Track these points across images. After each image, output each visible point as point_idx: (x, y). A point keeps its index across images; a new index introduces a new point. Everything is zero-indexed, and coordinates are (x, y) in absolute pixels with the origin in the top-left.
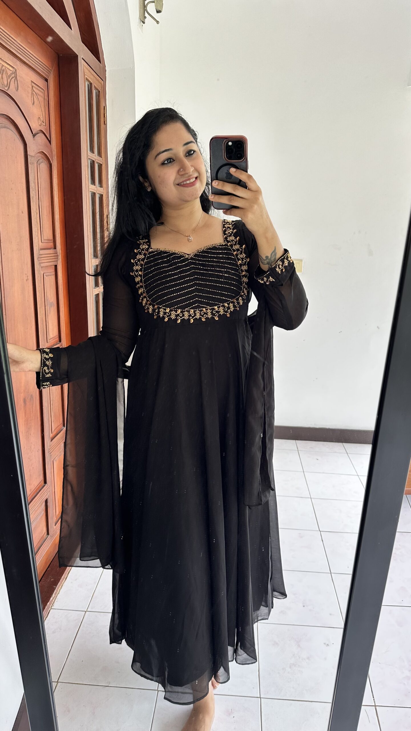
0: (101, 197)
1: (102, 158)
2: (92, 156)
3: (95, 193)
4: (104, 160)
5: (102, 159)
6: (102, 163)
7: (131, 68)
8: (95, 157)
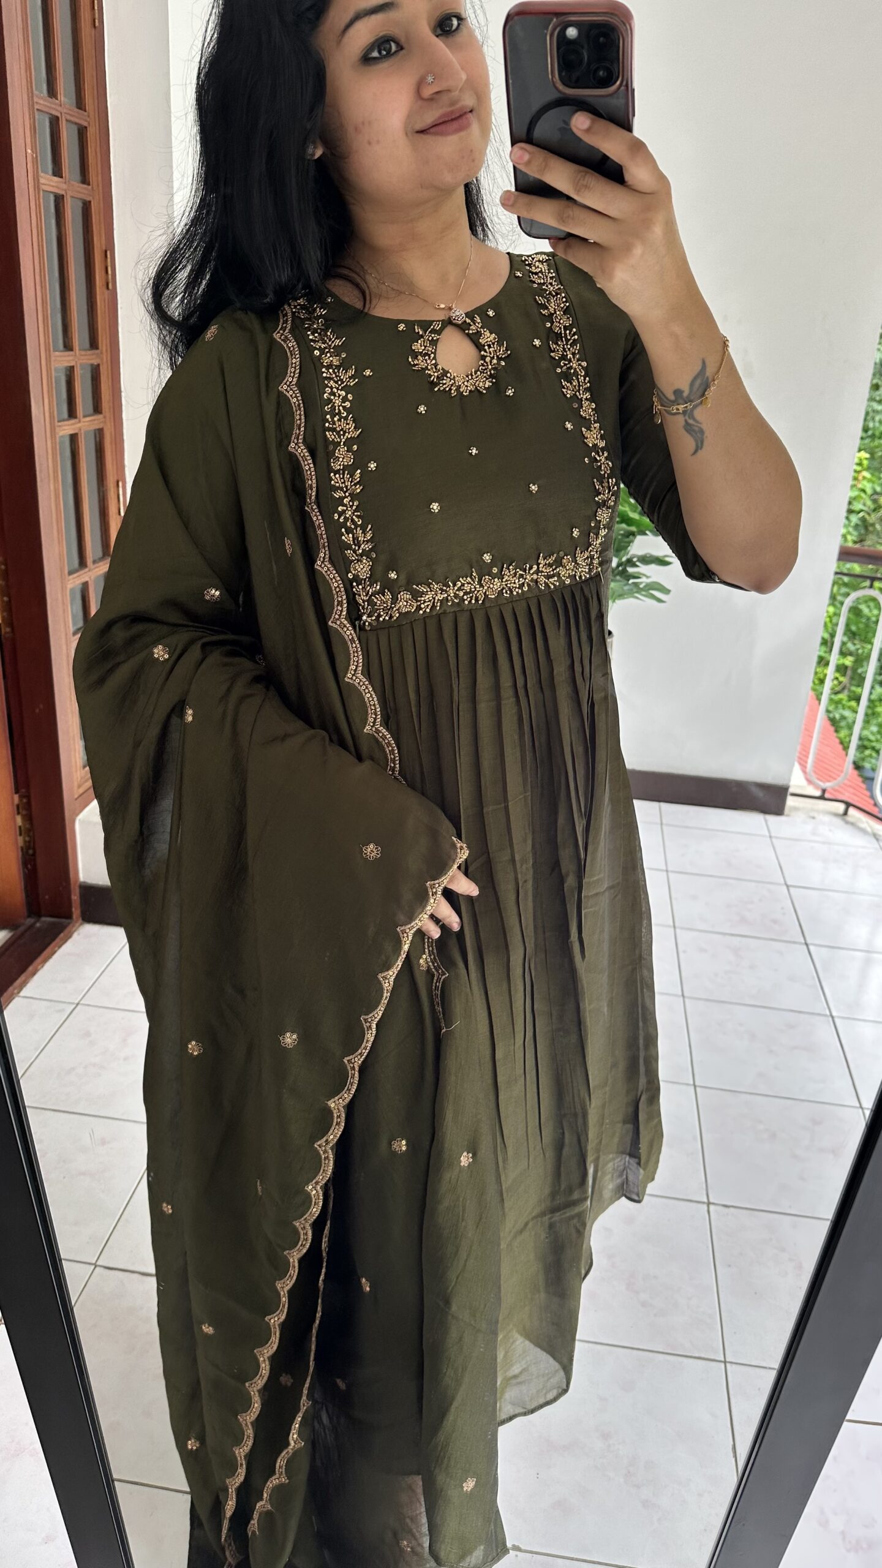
0: (86, 207)
1: (85, 111)
2: (49, 105)
3: (63, 195)
4: (91, 116)
5: (86, 114)
6: (85, 124)
8: (59, 108)
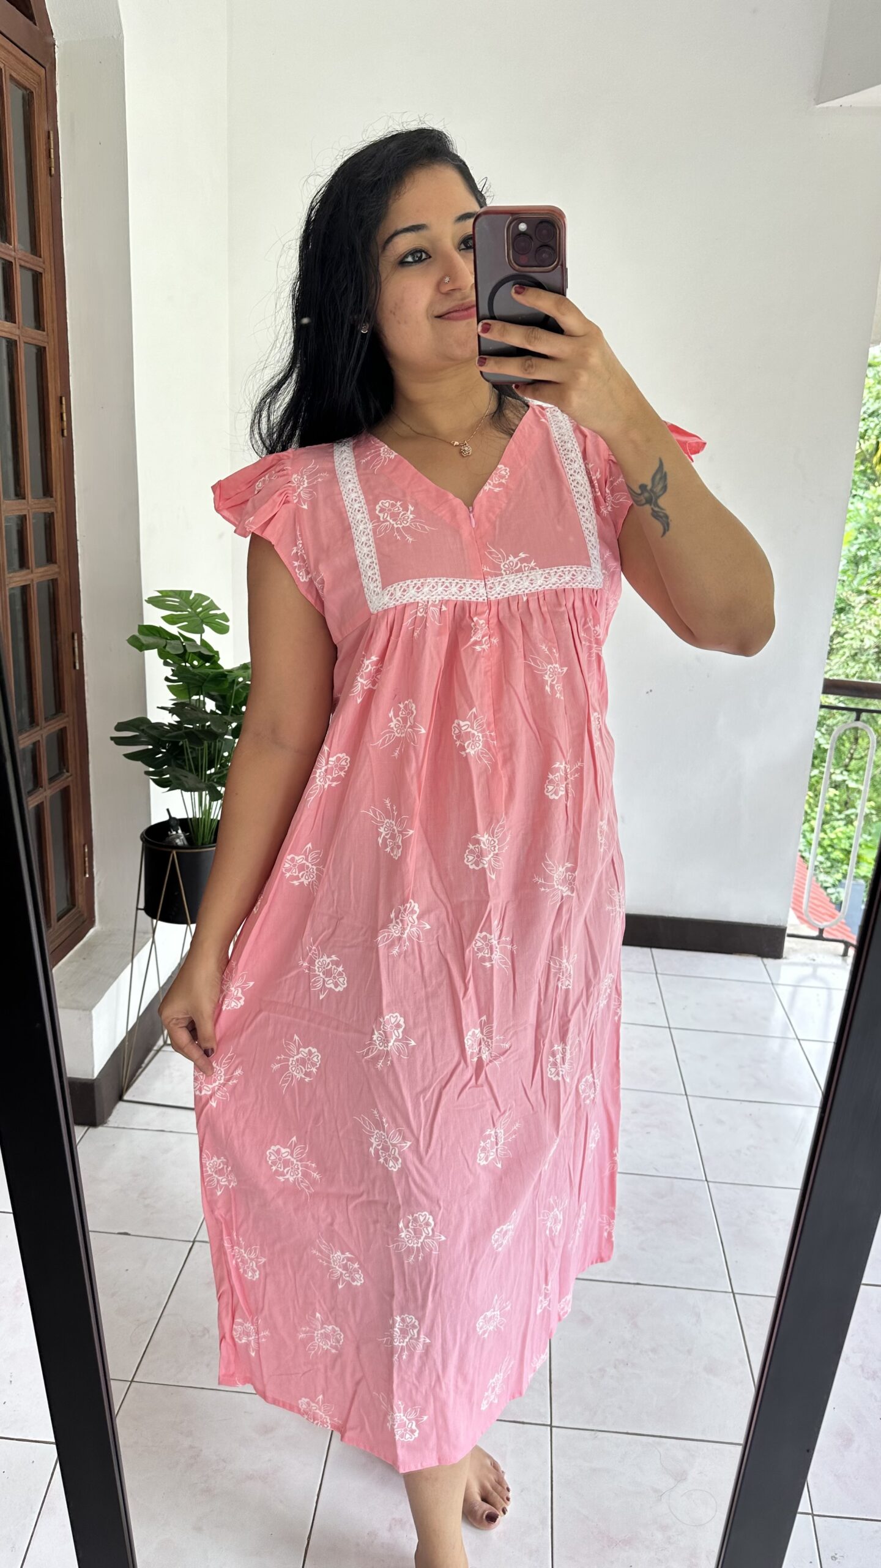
0: (41, 352)
1: (40, 257)
2: (4, 250)
3: (16, 341)
6: (40, 270)
7: (115, 37)
8: (13, 253)
